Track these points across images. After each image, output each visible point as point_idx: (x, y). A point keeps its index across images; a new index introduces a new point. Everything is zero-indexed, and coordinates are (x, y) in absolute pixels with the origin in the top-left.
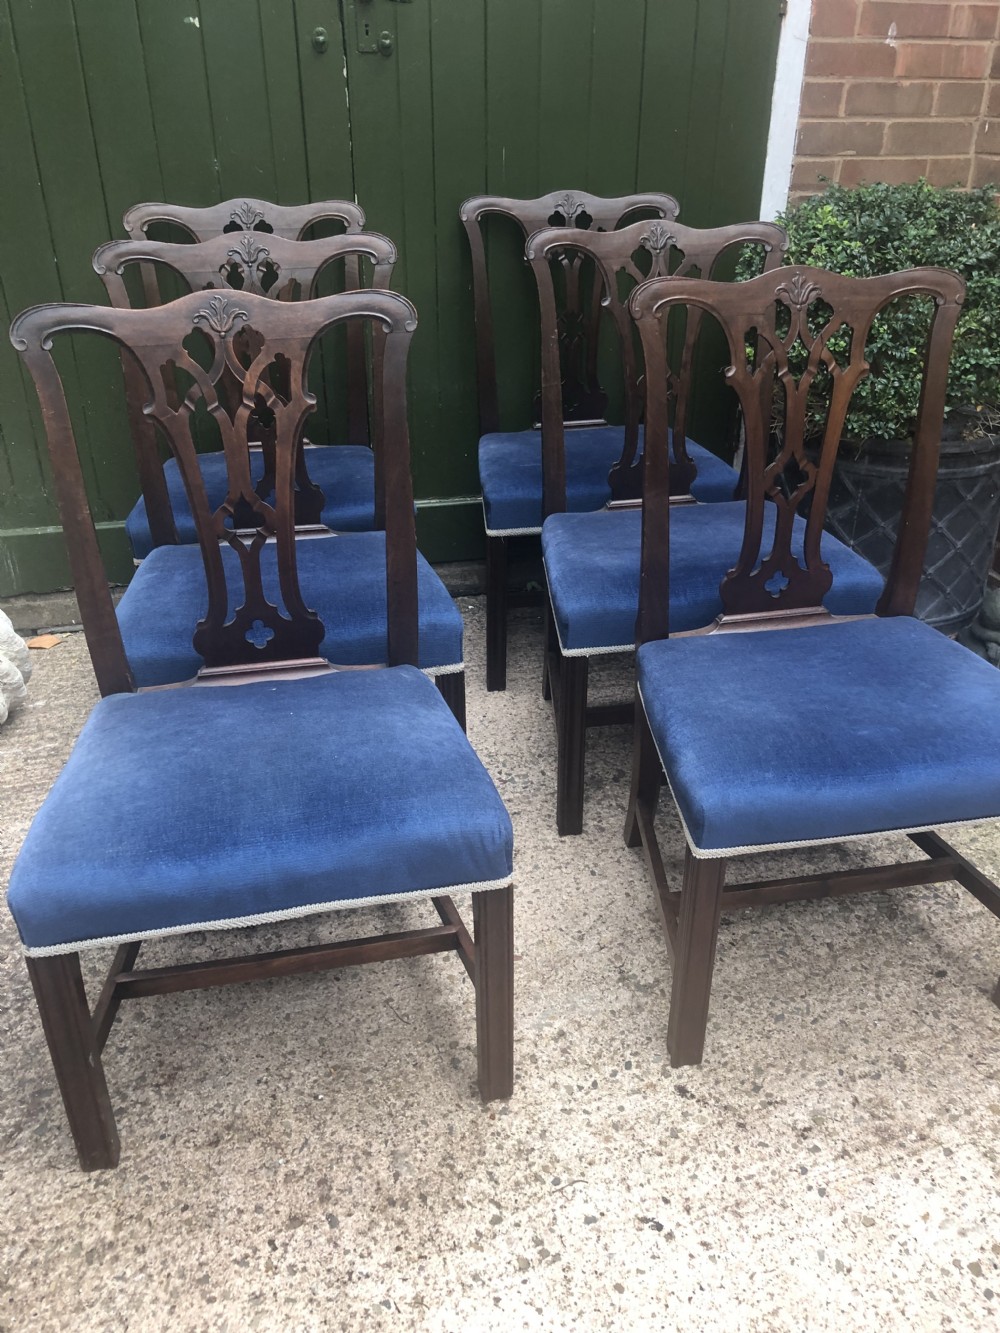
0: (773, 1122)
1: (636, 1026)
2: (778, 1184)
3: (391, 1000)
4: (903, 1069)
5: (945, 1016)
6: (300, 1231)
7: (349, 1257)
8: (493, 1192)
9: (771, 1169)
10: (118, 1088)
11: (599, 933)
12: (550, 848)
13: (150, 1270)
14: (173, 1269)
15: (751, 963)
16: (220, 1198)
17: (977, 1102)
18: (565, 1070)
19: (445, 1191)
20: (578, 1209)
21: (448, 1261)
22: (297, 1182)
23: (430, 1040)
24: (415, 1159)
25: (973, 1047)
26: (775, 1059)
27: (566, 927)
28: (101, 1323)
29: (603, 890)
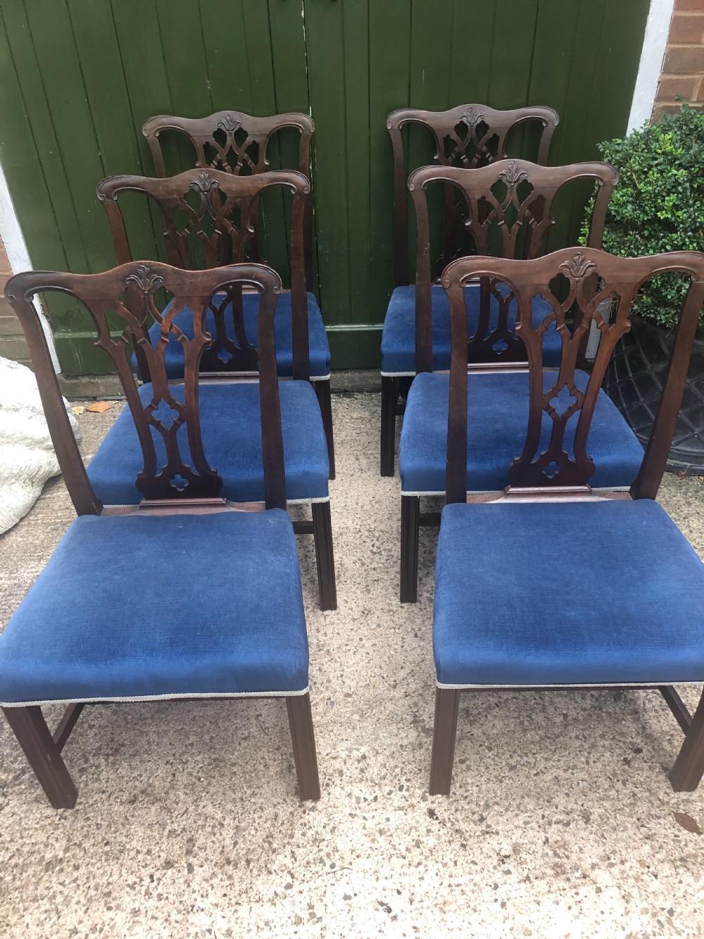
0: (486, 847)
1: (414, 759)
2: (476, 894)
3: (261, 715)
4: (587, 821)
5: (631, 785)
6: (170, 872)
7: (195, 895)
8: (291, 866)
9: (474, 881)
10: (84, 753)
11: (408, 684)
12: (392, 610)
13: (79, 882)
14: (92, 884)
15: (506, 721)
16: (128, 840)
17: (632, 856)
18: (359, 785)
19: (262, 860)
20: (342, 888)
21: (252, 909)
22: (175, 838)
23: (278, 749)
24: (249, 834)
25: (643, 812)
26: (501, 799)
27: (387, 676)
28: (46, 911)
29: (419, 650)
